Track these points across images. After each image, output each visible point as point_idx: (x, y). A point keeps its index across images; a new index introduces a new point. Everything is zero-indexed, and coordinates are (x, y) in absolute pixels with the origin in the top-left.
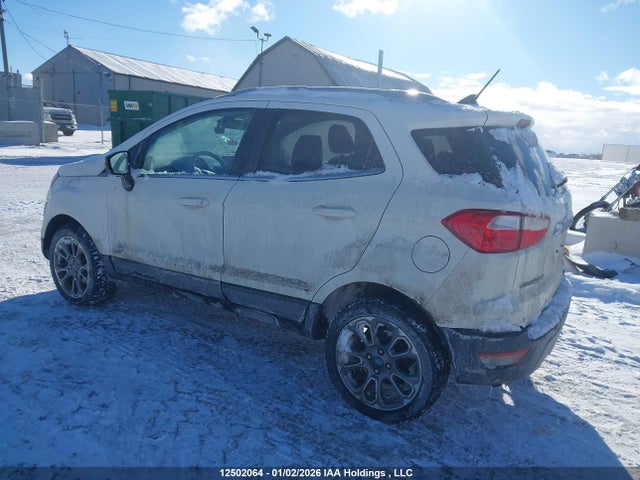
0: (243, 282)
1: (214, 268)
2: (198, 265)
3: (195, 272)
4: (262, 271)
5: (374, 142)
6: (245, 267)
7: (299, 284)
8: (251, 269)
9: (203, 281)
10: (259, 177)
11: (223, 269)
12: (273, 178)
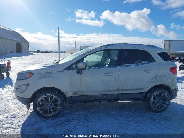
0: (125, 92)
1: (115, 91)
2: (110, 91)
3: (109, 93)
4: (130, 88)
5: (152, 56)
6: (125, 88)
7: (140, 89)
8: (126, 88)
9: (112, 95)
10: (126, 65)
11: (118, 90)
12: (130, 65)
